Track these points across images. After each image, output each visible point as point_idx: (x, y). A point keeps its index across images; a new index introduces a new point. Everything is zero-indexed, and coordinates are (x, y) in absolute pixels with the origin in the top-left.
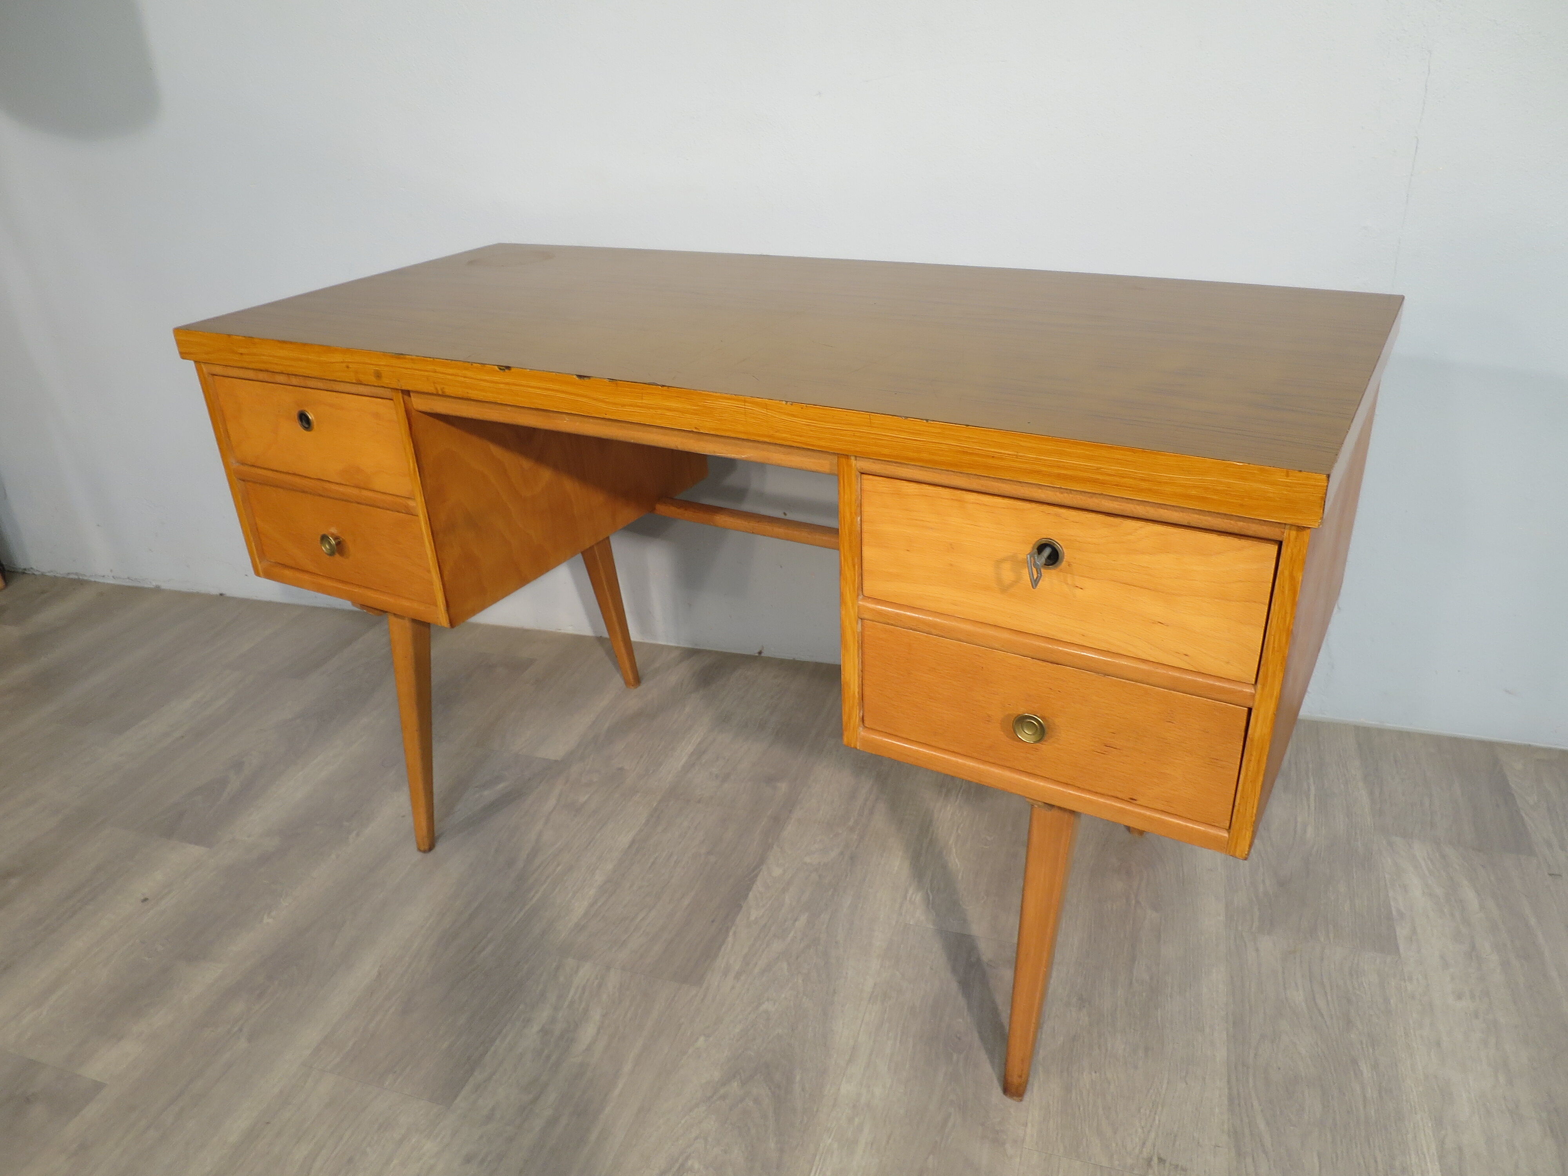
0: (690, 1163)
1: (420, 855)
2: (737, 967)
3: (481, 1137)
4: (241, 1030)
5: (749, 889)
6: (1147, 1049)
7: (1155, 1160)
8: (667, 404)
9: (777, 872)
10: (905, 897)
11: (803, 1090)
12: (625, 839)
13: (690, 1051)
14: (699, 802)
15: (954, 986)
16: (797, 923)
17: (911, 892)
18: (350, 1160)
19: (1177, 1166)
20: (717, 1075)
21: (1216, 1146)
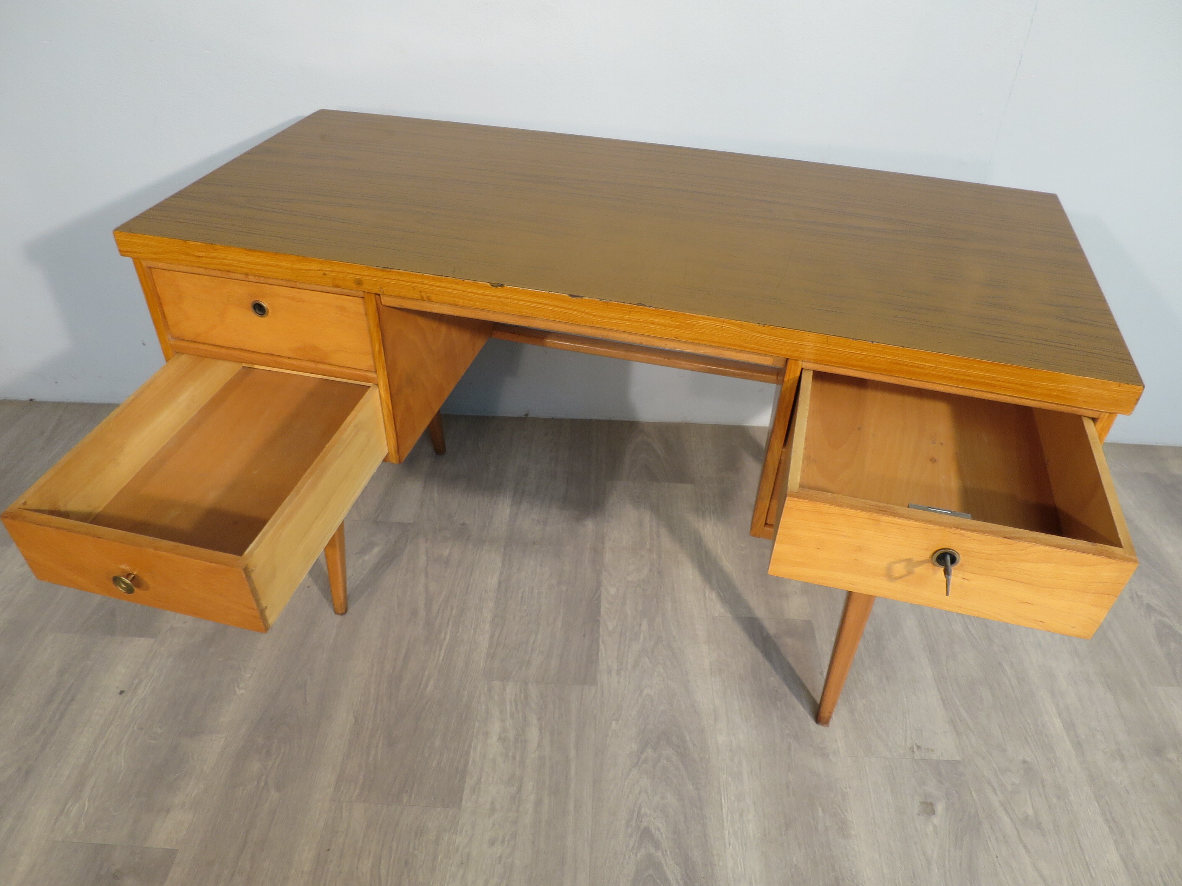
0: (643, 810)
1: (339, 618)
2: (615, 667)
3: (494, 825)
4: (266, 783)
5: (598, 606)
6: (887, 678)
7: (915, 748)
8: (652, 319)
9: (613, 591)
10: (705, 597)
11: (694, 745)
12: (493, 581)
13: (610, 734)
14: (534, 544)
15: (760, 657)
16: (642, 627)
17: (707, 592)
18: (406, 863)
19: (928, 749)
20: (635, 747)
21: (945, 732)
